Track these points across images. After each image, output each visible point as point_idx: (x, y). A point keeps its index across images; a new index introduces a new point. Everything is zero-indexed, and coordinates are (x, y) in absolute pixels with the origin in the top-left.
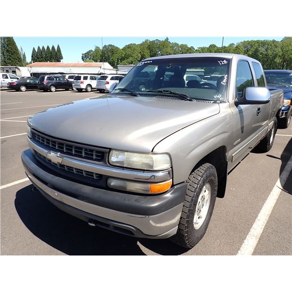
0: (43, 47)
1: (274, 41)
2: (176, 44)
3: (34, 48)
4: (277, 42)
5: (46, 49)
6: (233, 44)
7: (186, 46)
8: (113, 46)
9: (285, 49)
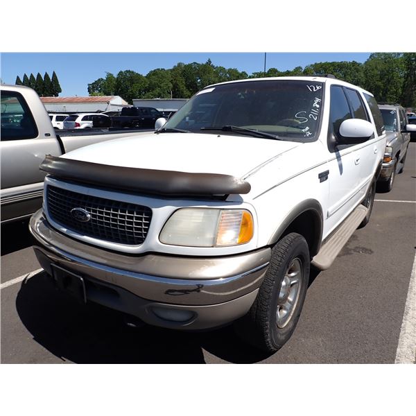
0: (32, 76)
1: (354, 63)
2: (222, 69)
3: (18, 77)
4: (359, 64)
5: (36, 77)
6: (300, 68)
7: (235, 71)
8: (133, 72)
9: (369, 74)
